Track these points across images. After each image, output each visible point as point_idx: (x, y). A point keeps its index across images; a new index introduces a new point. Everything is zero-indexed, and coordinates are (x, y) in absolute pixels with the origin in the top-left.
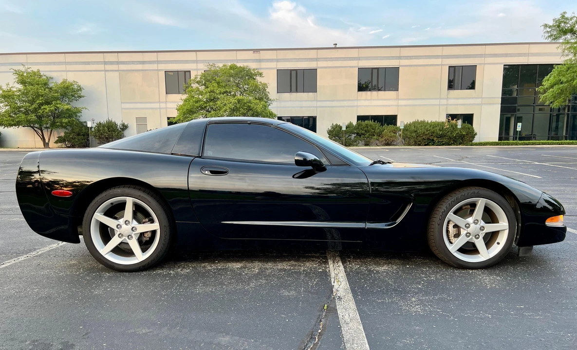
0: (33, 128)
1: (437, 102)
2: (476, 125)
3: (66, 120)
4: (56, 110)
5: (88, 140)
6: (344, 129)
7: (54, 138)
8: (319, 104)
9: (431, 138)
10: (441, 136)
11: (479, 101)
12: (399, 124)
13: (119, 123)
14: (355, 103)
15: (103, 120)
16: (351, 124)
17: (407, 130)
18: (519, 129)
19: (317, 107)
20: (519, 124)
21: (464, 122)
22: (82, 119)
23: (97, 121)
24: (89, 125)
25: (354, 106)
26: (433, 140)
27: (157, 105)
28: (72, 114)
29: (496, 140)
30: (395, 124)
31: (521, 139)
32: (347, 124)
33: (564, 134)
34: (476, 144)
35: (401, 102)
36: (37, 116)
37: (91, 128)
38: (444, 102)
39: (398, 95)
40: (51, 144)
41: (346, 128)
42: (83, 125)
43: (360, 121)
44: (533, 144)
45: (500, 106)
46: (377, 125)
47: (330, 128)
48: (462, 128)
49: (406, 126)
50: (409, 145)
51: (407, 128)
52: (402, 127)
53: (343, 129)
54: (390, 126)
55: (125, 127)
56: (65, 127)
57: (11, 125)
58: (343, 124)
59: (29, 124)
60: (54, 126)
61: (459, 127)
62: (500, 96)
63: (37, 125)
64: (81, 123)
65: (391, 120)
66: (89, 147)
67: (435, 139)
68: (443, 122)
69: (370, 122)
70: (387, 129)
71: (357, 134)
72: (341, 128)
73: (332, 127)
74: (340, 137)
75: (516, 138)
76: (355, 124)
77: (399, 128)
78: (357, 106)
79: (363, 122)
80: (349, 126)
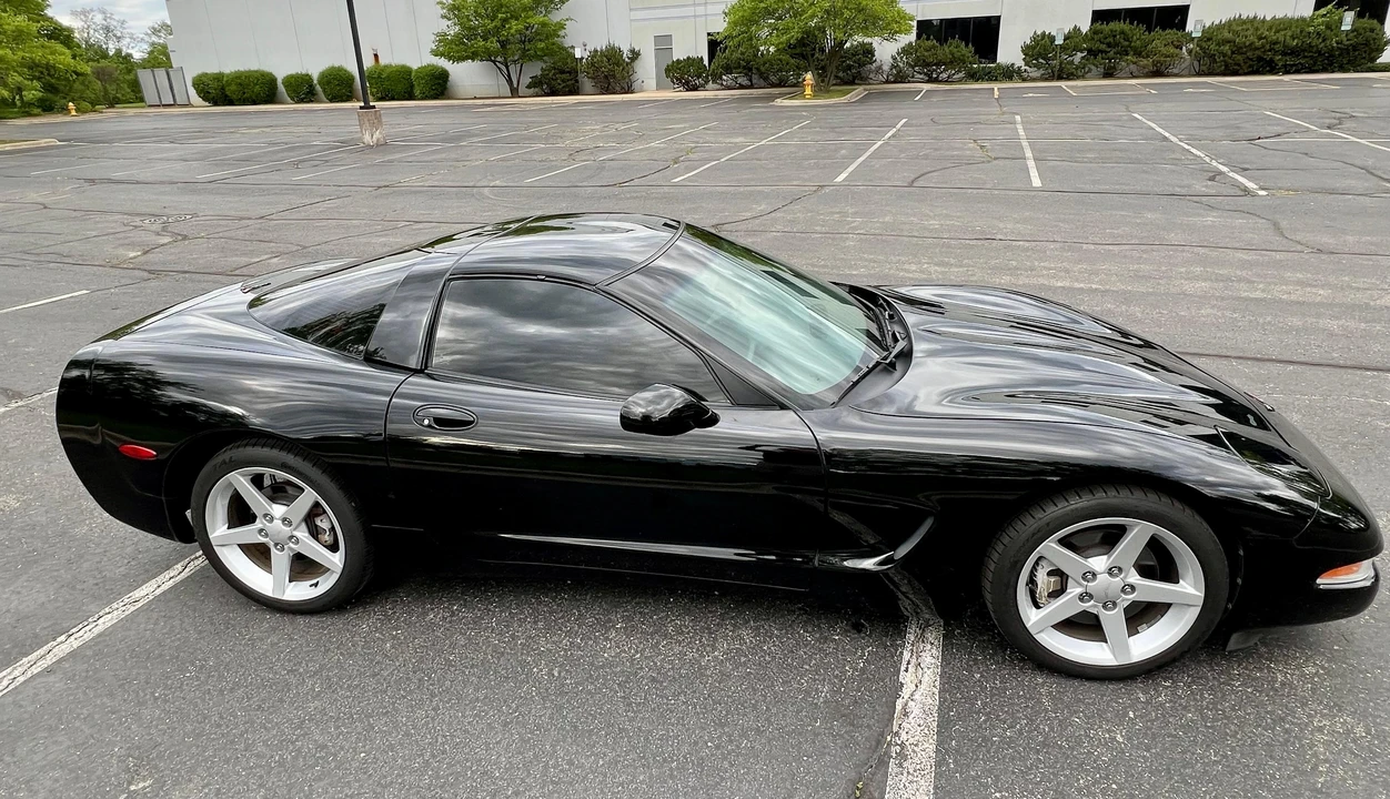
0: (494, 62)
3: (543, 45)
4: (527, 29)
5: (577, 81)
6: (1060, 41)
7: (526, 80)
9: (1268, 56)
10: (1294, 52)
12: (1189, 27)
13: (625, 50)
15: (600, 44)
16: (1076, 30)
17: (1209, 39)
22: (567, 43)
23: (591, 47)
24: (578, 55)
26: (1272, 61)
27: (689, 11)
28: (552, 32)
30: (1182, 26)
32: (1067, 31)
34: (1386, 68)
36: (499, 41)
37: (582, 58)
40: (522, 89)
41: (1064, 40)
42: (567, 54)
43: (1098, 24)
46: (1137, 32)
47: (1028, 42)
48: (1353, 30)
49: (1207, 31)
50: (1209, 74)
51: (1209, 35)
52: (1197, 34)
53: (1056, 43)
54: (1168, 31)
55: (635, 55)
56: (540, 58)
57: (463, 59)
58: (1058, 29)
59: (488, 56)
60: (526, 56)
61: (1346, 27)
63: (499, 59)
64: (565, 49)
65: (1176, 16)
66: (578, 94)
67: (1278, 57)
68: (1303, 19)
69: (1124, 25)
70: (1160, 39)
71: (1090, 51)
72: (1053, 39)
73: (1035, 38)
74: (1048, 60)
76: (1086, 29)
77: (1190, 37)
79: (1105, 26)
80: (1072, 34)
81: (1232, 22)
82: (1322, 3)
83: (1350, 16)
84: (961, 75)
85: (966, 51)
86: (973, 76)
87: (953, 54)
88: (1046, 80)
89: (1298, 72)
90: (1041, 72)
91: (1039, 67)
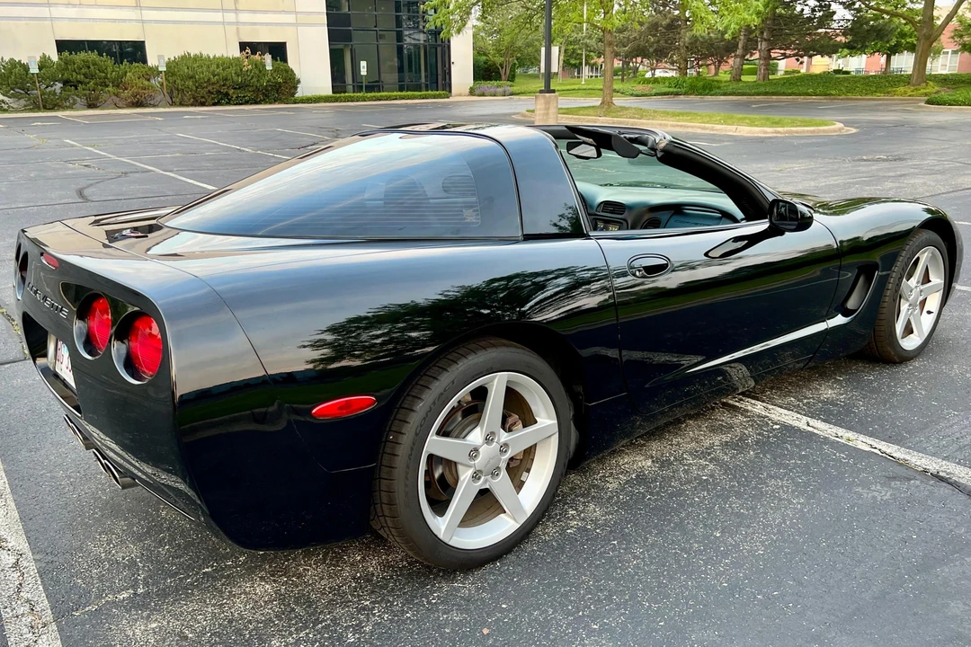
1: (218, 17)
2: (292, 64)
6: (34, 70)
9: (224, 89)
10: (241, 87)
11: (290, 18)
12: (151, 61)
14: (44, 12)
16: (46, 59)
17: (174, 74)
18: (364, 72)
20: (363, 64)
21: (274, 58)
25: (45, 19)
26: (227, 94)
29: (329, 92)
30: (144, 61)
31: (370, 88)
32: (38, 59)
33: (423, 80)
34: (303, 101)
35: (149, 15)
38: (231, 17)
41: (40, 69)
43: (67, 53)
44: (388, 98)
45: (325, 29)
46: (107, 62)
48: (274, 70)
49: (169, 65)
50: (181, 105)
51: (173, 67)
52: (162, 68)
53: (31, 71)
54: (135, 64)
58: (30, 59)
61: (269, 68)
62: (324, 10)
65: (133, 52)
67: (231, 91)
68: (236, 59)
69: (93, 56)
70: (131, 71)
71: (66, 83)
72: (26, 68)
74: (27, 90)
75: (360, 89)
76: (55, 57)
77: (155, 72)
78: (52, 19)
79: (74, 56)
80: (44, 64)
81: (184, 58)
82: (243, 46)
83: (268, 58)
88: (31, 110)
89: (246, 103)
90: (23, 102)
91: (16, 97)
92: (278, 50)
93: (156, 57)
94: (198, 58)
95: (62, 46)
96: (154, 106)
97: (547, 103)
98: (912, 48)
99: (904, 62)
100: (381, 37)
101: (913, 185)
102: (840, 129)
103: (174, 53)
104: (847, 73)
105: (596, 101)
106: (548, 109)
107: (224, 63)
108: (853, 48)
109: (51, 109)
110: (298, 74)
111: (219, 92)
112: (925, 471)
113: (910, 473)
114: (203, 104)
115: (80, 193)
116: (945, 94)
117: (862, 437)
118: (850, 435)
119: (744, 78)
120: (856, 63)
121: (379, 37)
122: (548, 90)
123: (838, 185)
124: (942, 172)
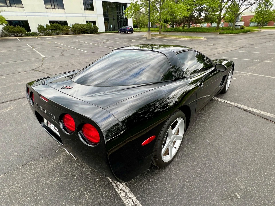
1: (81, 15)
2: (97, 25)
6: (45, 27)
8: (27, 14)
9: (84, 31)
10: (87, 30)
11: (96, 15)
14: (46, 14)
17: (73, 28)
18: (111, 27)
19: (26, 16)
20: (111, 25)
21: (93, 24)
25: (46, 16)
26: (84, 32)
29: (104, 31)
31: (113, 30)
34: (100, 33)
35: (67, 15)
38: (84, 15)
39: (65, 11)
41: (46, 27)
45: (103, 18)
46: (60, 26)
48: (94, 27)
49: (72, 25)
50: (75, 34)
51: (74, 26)
54: (66, 26)
61: (92, 26)
62: (103, 14)
65: (65, 23)
67: (85, 31)
69: (57, 24)
70: (65, 27)
71: (52, 30)
72: (44, 27)
73: (39, 26)
74: (44, 31)
75: (110, 30)
76: (49, 25)
77: (70, 27)
78: (48, 16)
79: (53, 24)
80: (47, 25)
81: (76, 24)
82: (87, 22)
83: (92, 24)
84: (24, 35)
85: (23, 29)
86: (27, 35)
87: (20, 30)
88: (45, 36)
89: (89, 34)
90: (44, 34)
91: (43, 33)
92: (94, 22)
93: (70, 24)
94: (78, 24)
95: (50, 22)
96: (70, 34)
97: (149, 33)
98: (216, 22)
99: (214, 25)
100: (115, 19)
101: (219, 50)
102: (204, 39)
103: (73, 23)
104: (203, 27)
105: (158, 33)
106: (149, 35)
107: (83, 25)
108: (205, 22)
109: (50, 35)
110: (98, 27)
111: (83, 31)
112: (233, 105)
113: (230, 106)
114: (80, 34)
115: (62, 53)
116: (223, 32)
117: (221, 99)
118: (219, 99)
119: (185, 28)
120: (205, 25)
121: (114, 19)
122: (149, 31)
123: (206, 50)
124: (224, 48)
